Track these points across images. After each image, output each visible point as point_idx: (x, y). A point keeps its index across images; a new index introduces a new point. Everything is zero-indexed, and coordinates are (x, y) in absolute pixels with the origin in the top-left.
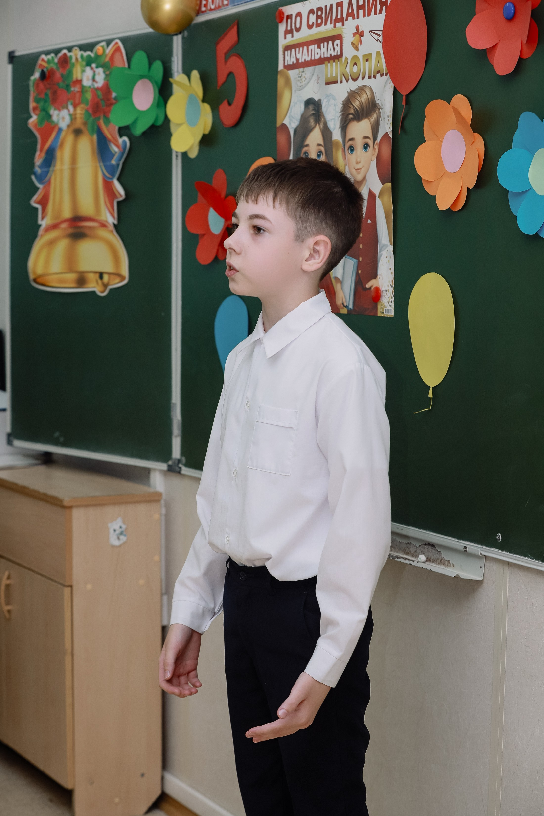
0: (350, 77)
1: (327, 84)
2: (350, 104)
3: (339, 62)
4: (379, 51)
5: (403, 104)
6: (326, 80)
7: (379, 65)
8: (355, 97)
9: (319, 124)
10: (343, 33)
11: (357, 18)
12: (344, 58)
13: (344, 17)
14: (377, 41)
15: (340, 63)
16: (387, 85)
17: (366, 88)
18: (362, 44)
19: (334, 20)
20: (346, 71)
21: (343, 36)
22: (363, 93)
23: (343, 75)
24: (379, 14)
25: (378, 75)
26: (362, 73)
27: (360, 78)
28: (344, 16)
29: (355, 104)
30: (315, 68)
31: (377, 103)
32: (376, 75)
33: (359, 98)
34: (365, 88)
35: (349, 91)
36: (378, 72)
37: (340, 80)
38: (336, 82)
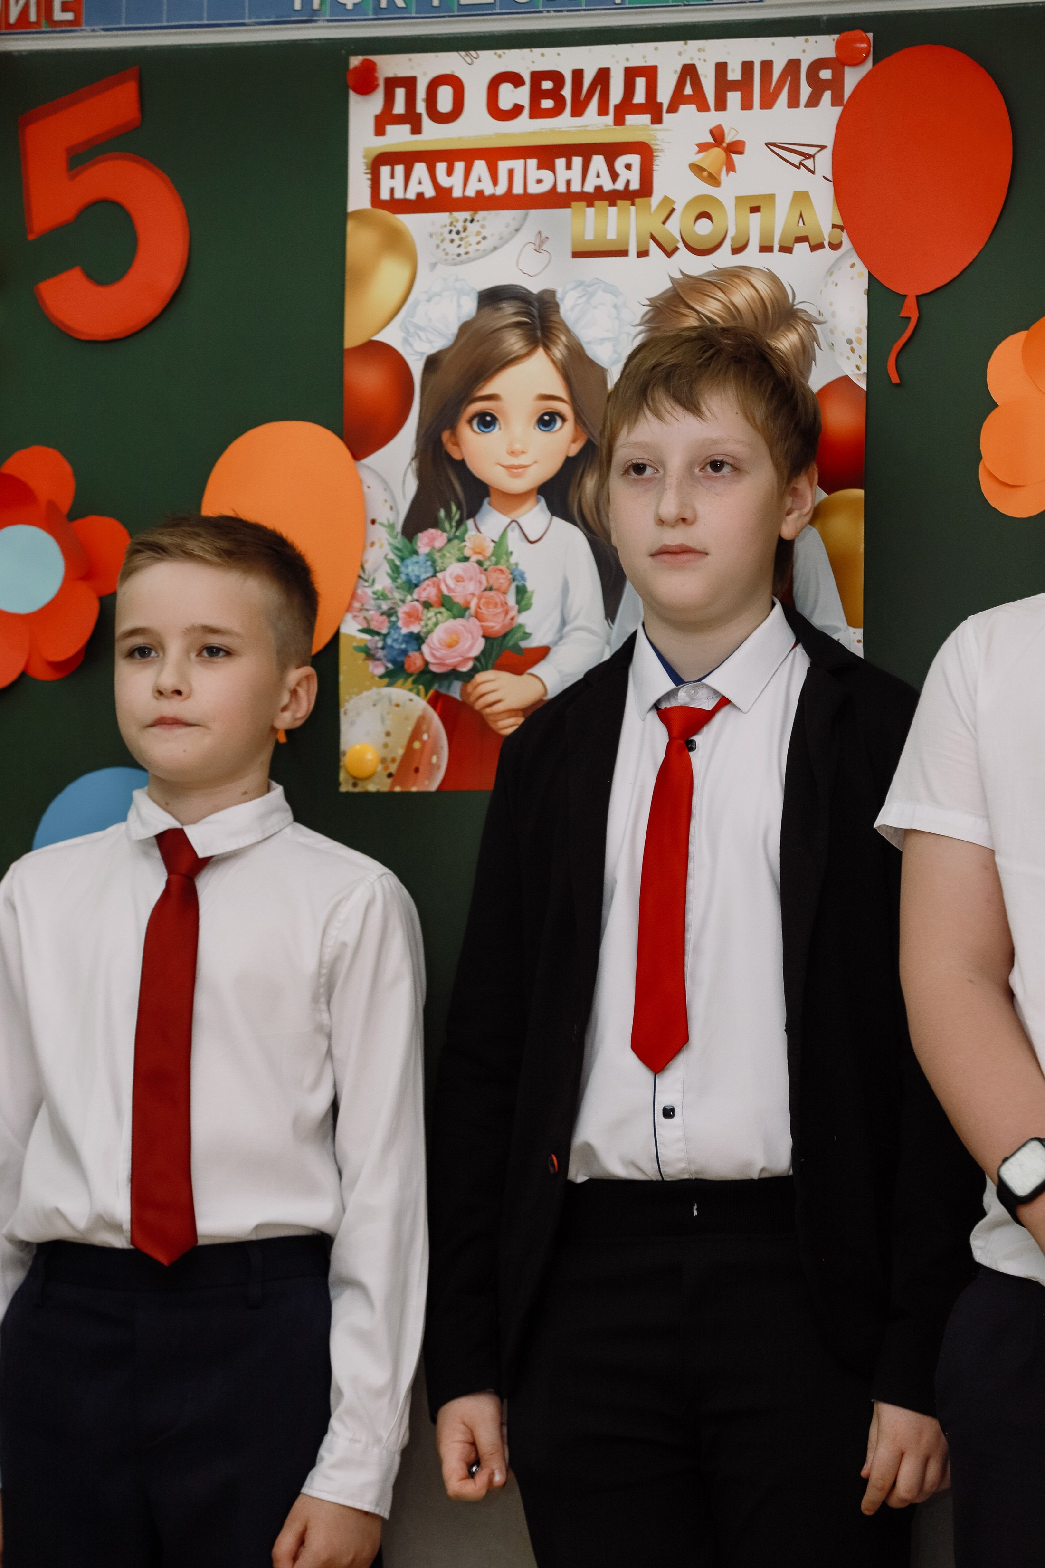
0: (681, 245)
1: (576, 255)
2: (682, 306)
3: (633, 208)
4: (805, 192)
5: (903, 314)
6: (573, 247)
7: (804, 224)
8: (704, 291)
9: (547, 348)
10: (655, 139)
11: (717, 109)
12: (655, 200)
13: (661, 104)
14: (798, 168)
15: (636, 210)
16: (840, 269)
17: (752, 274)
18: (734, 171)
19: (616, 107)
20: (666, 228)
21: (653, 147)
22: (737, 283)
23: (653, 238)
24: (807, 106)
25: (802, 248)
26: (733, 239)
27: (727, 247)
28: (660, 99)
29: (703, 308)
30: (527, 215)
31: (797, 309)
32: (793, 245)
33: (720, 295)
34: (749, 273)
35: (678, 276)
36: (800, 239)
37: (638, 246)
38: (624, 253)
